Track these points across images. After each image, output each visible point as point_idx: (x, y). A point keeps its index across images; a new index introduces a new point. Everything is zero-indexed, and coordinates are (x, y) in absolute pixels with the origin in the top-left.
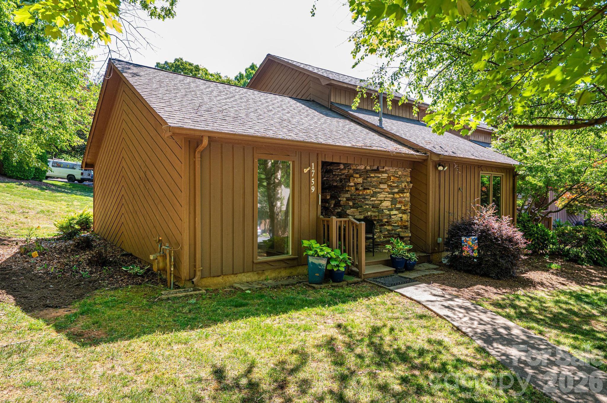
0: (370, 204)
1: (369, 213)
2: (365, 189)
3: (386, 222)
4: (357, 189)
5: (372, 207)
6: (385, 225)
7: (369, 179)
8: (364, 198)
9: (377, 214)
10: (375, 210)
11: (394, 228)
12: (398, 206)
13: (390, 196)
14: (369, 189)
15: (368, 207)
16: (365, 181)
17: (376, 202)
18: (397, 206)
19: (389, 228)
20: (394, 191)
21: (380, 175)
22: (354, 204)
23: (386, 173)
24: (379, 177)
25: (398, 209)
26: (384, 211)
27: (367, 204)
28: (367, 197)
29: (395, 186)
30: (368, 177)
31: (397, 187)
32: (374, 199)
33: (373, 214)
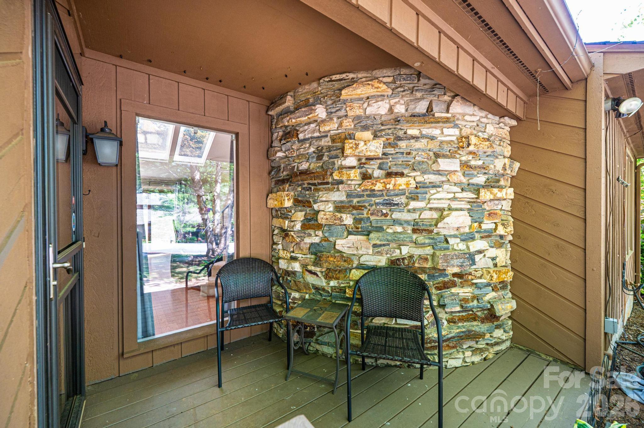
0: (407, 222)
1: (405, 250)
2: (389, 175)
3: (454, 275)
4: (365, 177)
5: (414, 231)
6: (454, 285)
7: (403, 144)
8: (389, 204)
9: (429, 250)
10: (421, 238)
11: (477, 292)
12: (488, 225)
13: (465, 195)
14: (402, 175)
15: (399, 229)
16: (390, 150)
17: (427, 215)
18: (484, 226)
19: (464, 292)
20: (475, 180)
21: (436, 132)
22: (357, 221)
23: (456, 126)
24: (432, 138)
25: (487, 235)
26: (452, 241)
27: (396, 222)
28: (396, 200)
29: (479, 167)
30: (399, 139)
31: (483, 168)
32: (420, 204)
33: (417, 252)
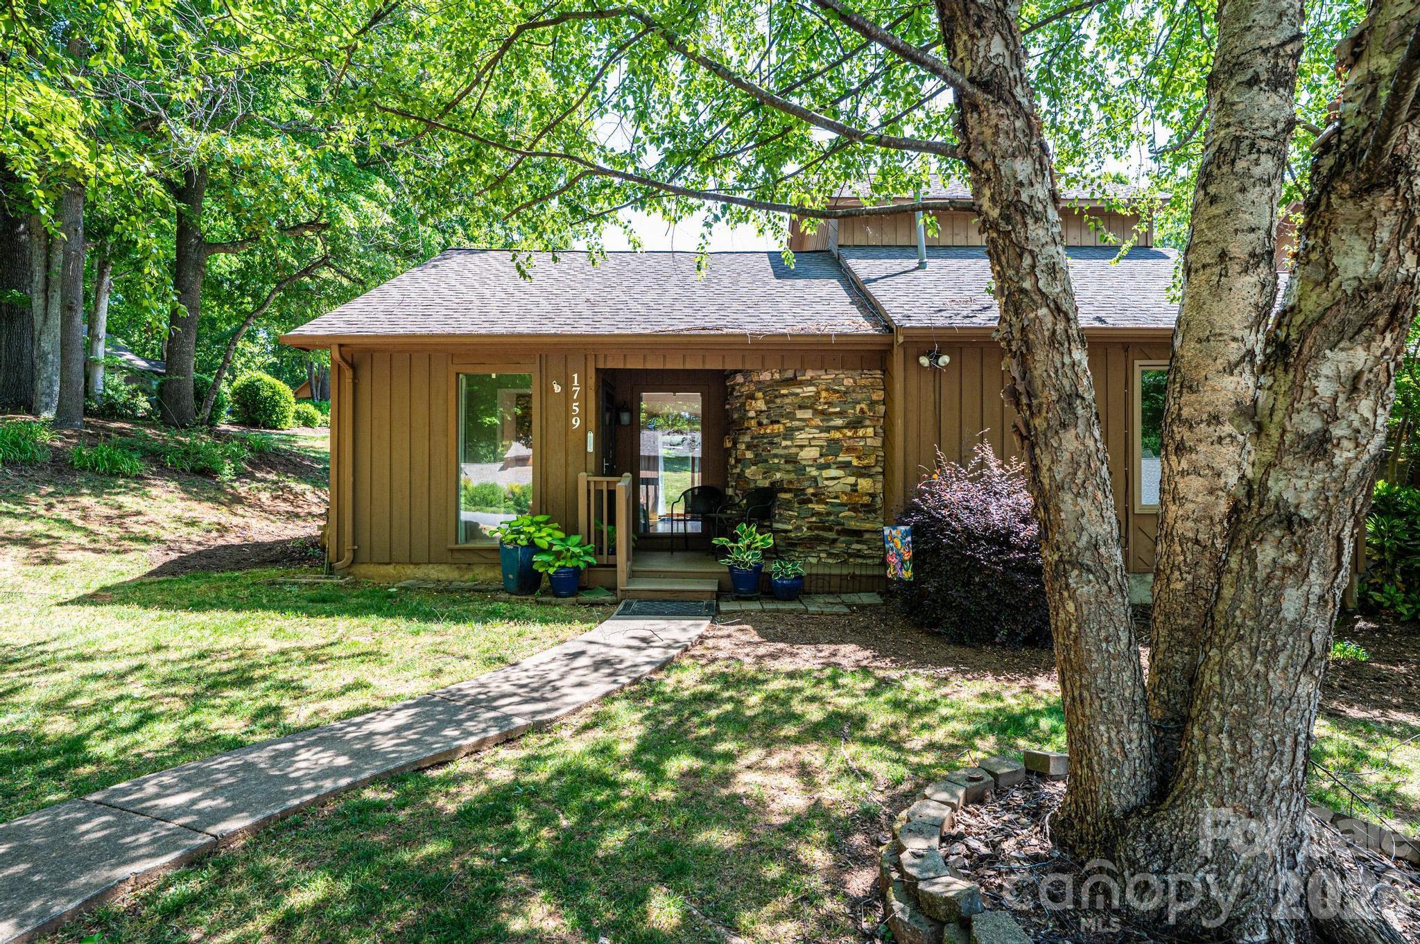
0: (781, 456)
1: (778, 475)
2: (773, 422)
3: (813, 494)
4: (760, 424)
5: (786, 462)
6: (810, 501)
7: (778, 401)
8: (771, 443)
9: (793, 476)
10: (789, 467)
11: (831, 509)
12: (842, 458)
13: (823, 435)
14: (778, 422)
15: (776, 461)
16: (772, 405)
17: (794, 450)
18: (839, 459)
19: (819, 508)
20: (832, 423)
21: (798, 391)
22: (756, 455)
23: (814, 385)
24: (797, 395)
25: (845, 466)
26: (808, 469)
27: (776, 456)
28: (776, 440)
29: (835, 413)
30: (776, 397)
31: (841, 414)
32: (789, 443)
33: (786, 477)
